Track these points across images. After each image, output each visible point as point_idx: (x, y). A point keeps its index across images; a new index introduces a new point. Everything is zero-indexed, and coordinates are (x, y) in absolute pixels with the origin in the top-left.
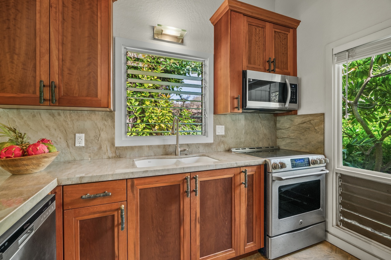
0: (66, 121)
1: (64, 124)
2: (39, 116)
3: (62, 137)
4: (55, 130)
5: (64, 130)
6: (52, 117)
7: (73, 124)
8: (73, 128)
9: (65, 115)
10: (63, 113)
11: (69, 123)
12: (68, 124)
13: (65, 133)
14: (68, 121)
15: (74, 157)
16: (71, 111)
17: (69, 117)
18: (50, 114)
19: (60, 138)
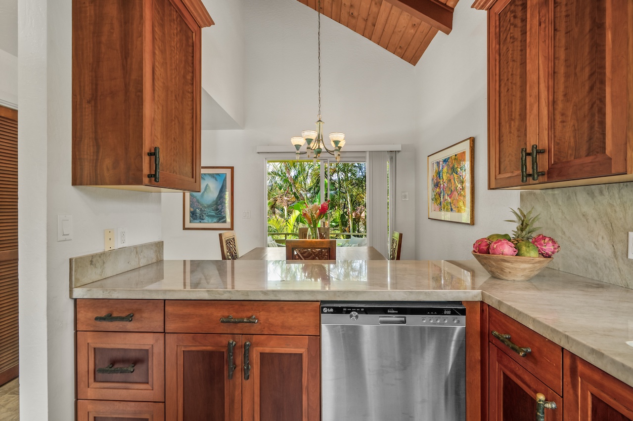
0: (611, 205)
1: (609, 210)
2: (575, 197)
3: (605, 237)
4: (596, 221)
5: (608, 222)
6: (590, 199)
7: (625, 210)
8: (625, 219)
9: (611, 193)
10: (608, 189)
11: (618, 209)
12: (615, 211)
13: (611, 228)
14: (615, 204)
15: (625, 280)
16: (622, 184)
17: (617, 196)
18: (588, 194)
19: (603, 238)
